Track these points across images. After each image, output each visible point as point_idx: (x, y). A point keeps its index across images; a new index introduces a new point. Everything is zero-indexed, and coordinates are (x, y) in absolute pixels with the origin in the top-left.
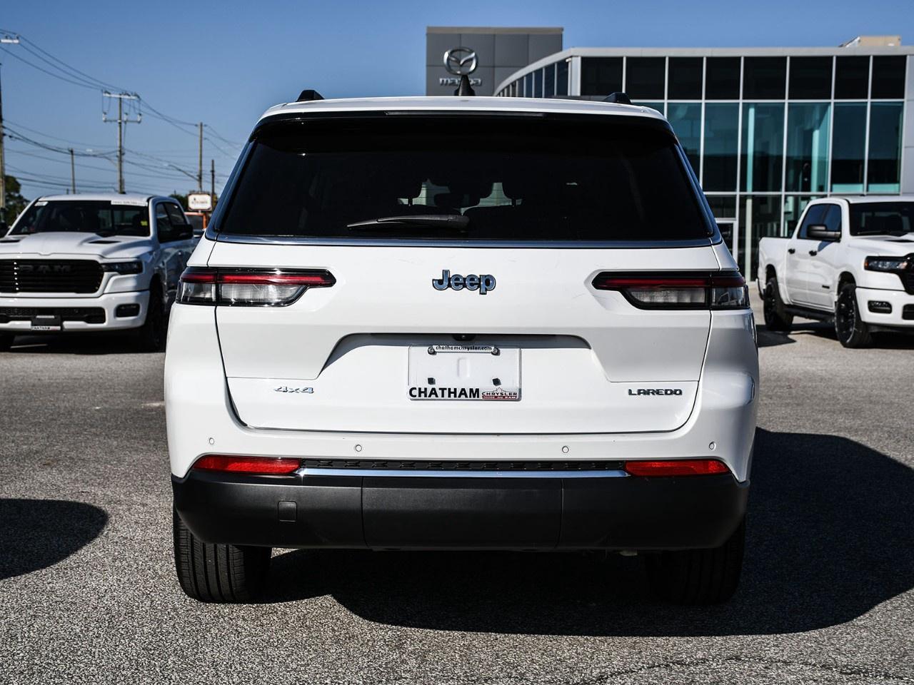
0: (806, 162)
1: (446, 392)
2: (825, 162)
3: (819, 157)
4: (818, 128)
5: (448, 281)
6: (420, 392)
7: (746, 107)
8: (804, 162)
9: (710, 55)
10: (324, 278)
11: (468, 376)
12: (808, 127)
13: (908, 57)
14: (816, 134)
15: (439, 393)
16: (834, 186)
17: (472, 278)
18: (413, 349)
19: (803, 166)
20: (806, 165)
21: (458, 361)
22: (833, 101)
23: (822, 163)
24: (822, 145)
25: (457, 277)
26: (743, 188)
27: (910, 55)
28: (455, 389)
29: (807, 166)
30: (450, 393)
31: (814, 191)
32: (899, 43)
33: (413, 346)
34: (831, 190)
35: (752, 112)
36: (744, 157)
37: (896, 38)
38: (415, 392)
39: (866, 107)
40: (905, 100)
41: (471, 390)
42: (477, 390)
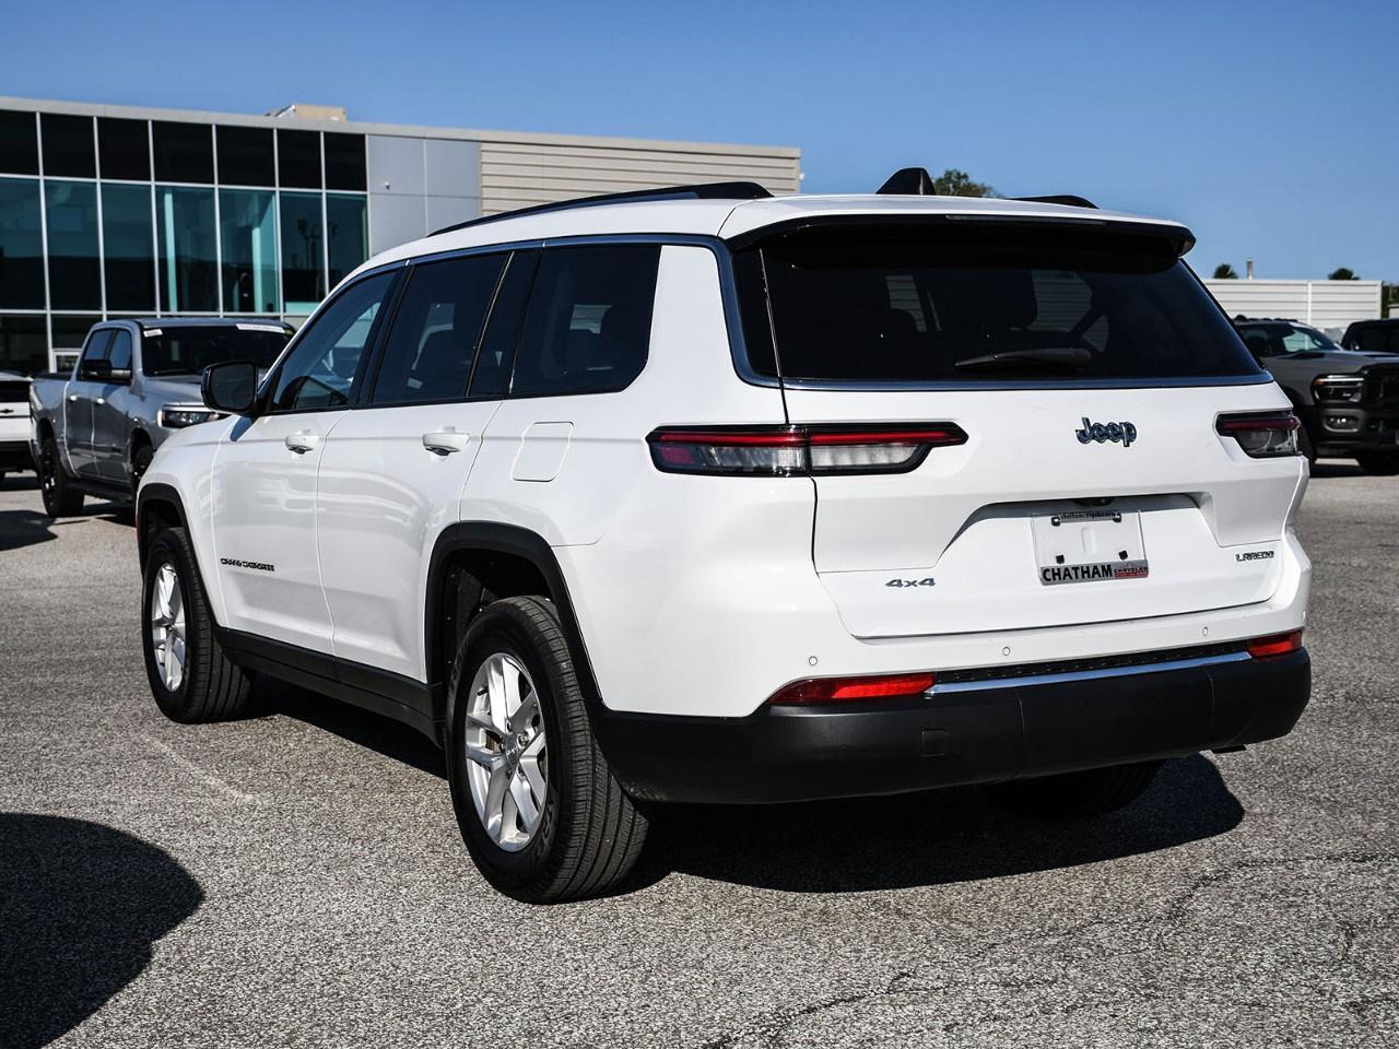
0: (243, 271)
1: (1080, 572)
2: (274, 271)
3: (263, 265)
4: (259, 225)
5: (1092, 433)
6: (1054, 574)
7: (161, 192)
8: (240, 271)
9: (102, 115)
10: (952, 434)
11: (1094, 549)
12: (243, 224)
13: (367, 137)
14: (256, 233)
15: (1072, 573)
16: (288, 305)
17: (1112, 426)
18: (1036, 520)
19: (239, 276)
20: (244, 275)
21: (1083, 530)
22: (277, 189)
23: (268, 273)
24: (267, 248)
25: (1098, 427)
26: (165, 307)
27: (370, 135)
28: (1088, 568)
29: (246, 277)
30: (1083, 572)
31: (259, 311)
32: (344, 118)
33: (1036, 516)
34: (285, 311)
35: (168, 199)
36: (163, 262)
37: (339, 111)
38: (1049, 575)
39: (320, 200)
40: (368, 193)
41: (1103, 567)
42: (1109, 566)
